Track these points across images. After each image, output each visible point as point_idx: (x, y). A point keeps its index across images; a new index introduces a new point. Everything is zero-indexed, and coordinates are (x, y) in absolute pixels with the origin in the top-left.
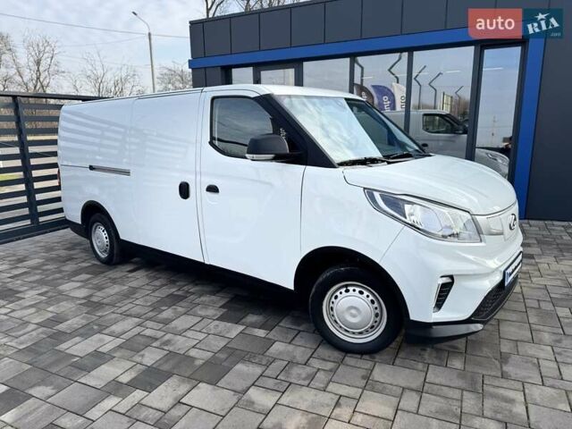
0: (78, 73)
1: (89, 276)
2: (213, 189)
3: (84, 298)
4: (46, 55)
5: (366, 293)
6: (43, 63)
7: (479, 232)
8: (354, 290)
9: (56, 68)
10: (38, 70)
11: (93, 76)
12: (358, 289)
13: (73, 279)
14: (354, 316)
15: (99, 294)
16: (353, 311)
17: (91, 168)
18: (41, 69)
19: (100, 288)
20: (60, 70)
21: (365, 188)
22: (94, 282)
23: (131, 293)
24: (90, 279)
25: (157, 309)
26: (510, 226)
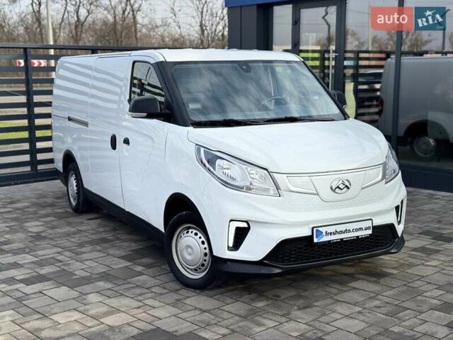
1: (54, 219)
2: (126, 141)
3: (36, 233)
5: (199, 235)
7: (277, 188)
8: (192, 232)
12: (194, 231)
13: (40, 220)
14: (190, 254)
15: (50, 231)
16: (189, 250)
17: (70, 119)
19: (53, 228)
21: (197, 145)
22: (54, 223)
23: (74, 233)
24: (53, 221)
25: (81, 245)
26: (331, 188)
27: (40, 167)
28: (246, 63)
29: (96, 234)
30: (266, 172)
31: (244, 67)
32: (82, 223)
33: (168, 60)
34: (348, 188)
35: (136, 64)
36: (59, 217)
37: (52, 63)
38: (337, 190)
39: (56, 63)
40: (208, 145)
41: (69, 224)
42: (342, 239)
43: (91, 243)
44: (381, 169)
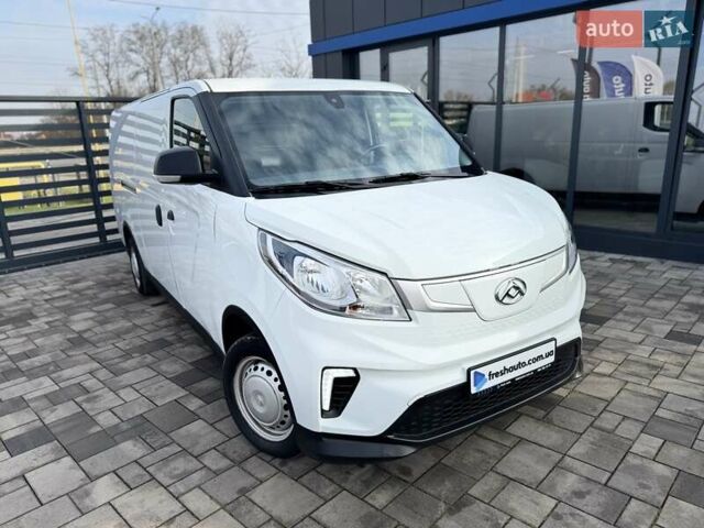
0: (271, 65)
1: (111, 306)
2: (171, 217)
3: (78, 333)
4: (239, 47)
5: (274, 374)
6: (236, 57)
7: (405, 305)
8: (263, 369)
9: (248, 61)
10: (231, 64)
11: (287, 68)
12: (266, 368)
13: (95, 309)
15: (97, 329)
16: (260, 398)
17: (122, 183)
18: (234, 63)
19: (104, 322)
20: (253, 63)
21: (260, 229)
22: (108, 314)
23: (128, 331)
24: (108, 310)
25: (127, 355)
26: (497, 298)
27: (109, 238)
28: (336, 94)
29: (156, 331)
30: (384, 278)
31: (334, 101)
32: (143, 311)
33: (214, 91)
34: (522, 294)
35: (176, 102)
36: (119, 302)
37: (105, 119)
38: (507, 300)
39: (109, 119)
40: (279, 231)
41: (126, 316)
42: (513, 380)
43: (143, 349)
44: (564, 254)
